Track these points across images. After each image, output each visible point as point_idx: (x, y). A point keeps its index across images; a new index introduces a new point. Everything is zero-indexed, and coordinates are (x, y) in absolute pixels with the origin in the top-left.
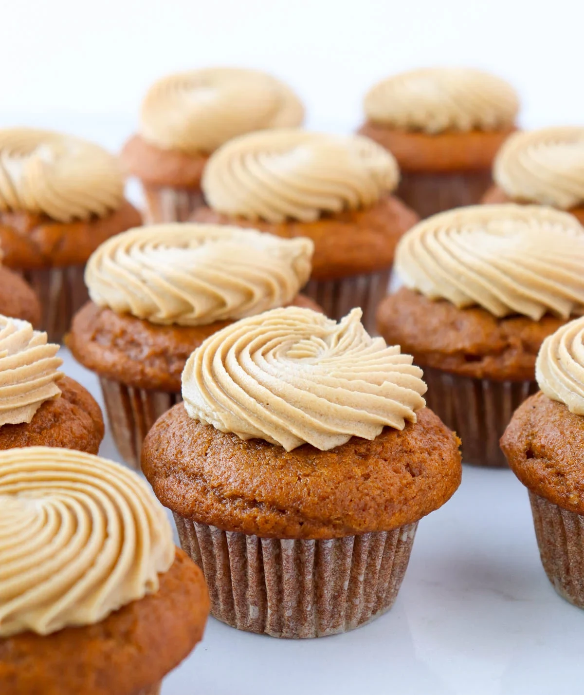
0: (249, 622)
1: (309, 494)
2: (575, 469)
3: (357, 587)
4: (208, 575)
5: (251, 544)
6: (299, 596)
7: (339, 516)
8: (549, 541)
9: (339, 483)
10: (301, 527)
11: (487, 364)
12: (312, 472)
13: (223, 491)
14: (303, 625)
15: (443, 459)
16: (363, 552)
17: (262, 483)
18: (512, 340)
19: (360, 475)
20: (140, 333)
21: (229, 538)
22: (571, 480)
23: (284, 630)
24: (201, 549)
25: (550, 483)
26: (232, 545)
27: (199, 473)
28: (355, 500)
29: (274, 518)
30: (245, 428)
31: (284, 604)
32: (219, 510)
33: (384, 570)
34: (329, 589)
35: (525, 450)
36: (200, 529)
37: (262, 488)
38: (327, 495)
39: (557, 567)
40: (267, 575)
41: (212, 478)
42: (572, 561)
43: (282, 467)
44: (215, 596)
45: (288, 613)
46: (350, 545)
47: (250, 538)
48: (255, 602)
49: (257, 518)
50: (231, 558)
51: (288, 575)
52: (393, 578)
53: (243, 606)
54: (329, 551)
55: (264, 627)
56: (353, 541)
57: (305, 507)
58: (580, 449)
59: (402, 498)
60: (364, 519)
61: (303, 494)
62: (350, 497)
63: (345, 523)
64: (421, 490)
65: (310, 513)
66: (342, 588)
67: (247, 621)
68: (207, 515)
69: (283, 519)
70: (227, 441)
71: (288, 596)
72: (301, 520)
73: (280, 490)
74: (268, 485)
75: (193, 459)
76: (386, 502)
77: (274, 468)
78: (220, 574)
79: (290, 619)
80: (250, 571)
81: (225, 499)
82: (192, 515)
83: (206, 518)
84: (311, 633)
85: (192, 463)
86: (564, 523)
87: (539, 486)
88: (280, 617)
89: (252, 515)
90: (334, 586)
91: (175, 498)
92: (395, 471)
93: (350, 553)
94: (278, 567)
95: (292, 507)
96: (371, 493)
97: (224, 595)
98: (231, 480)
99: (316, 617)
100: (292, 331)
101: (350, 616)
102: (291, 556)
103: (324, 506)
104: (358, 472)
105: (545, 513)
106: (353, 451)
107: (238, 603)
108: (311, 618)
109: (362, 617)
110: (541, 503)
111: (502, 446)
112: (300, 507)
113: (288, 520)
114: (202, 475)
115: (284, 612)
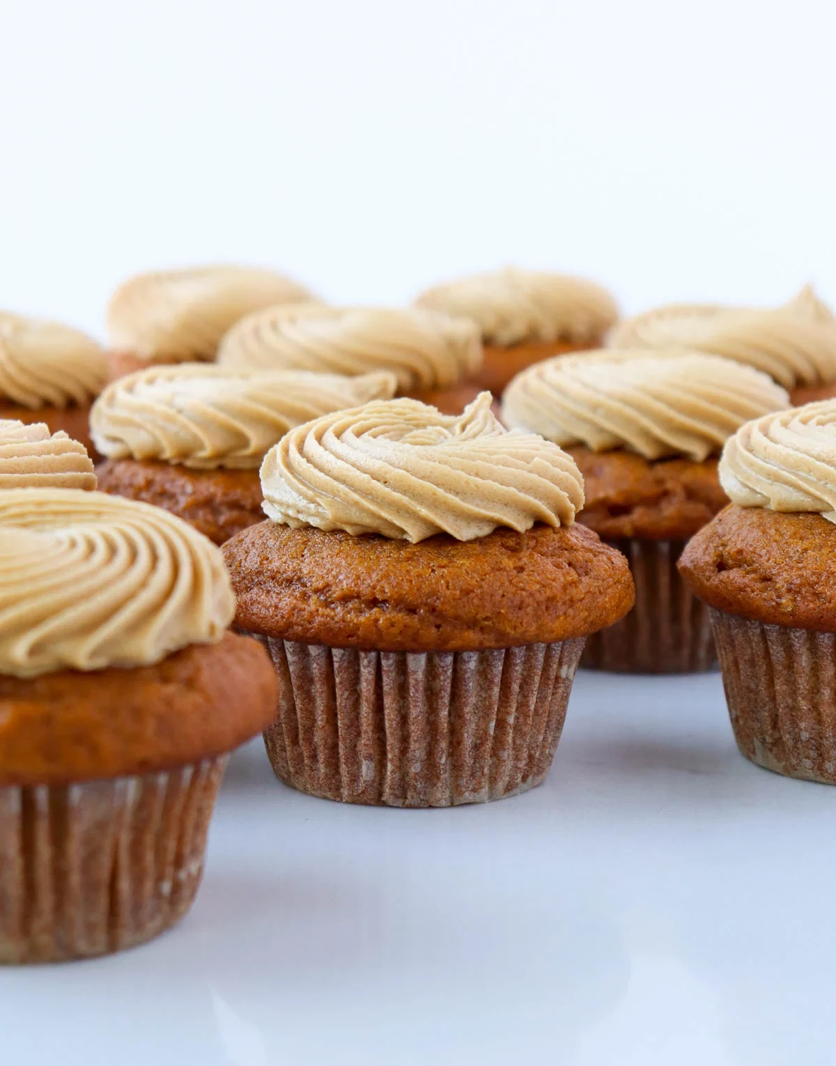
0: (361, 786)
1: (448, 587)
2: (787, 567)
3: (505, 734)
4: (304, 726)
5: (368, 666)
6: (429, 744)
7: (489, 615)
8: (748, 688)
9: (485, 575)
10: (438, 631)
11: (639, 517)
12: (450, 563)
13: (330, 593)
14: (435, 785)
15: (613, 563)
16: (514, 680)
17: (386, 576)
18: (670, 485)
19: (512, 567)
20: (173, 481)
21: (337, 662)
22: (780, 583)
23: (409, 794)
24: (294, 688)
25: (753, 591)
26: (341, 672)
27: (296, 577)
28: (509, 596)
29: (403, 619)
30: (355, 516)
31: (409, 755)
32: (327, 616)
33: (538, 716)
34: (470, 733)
35: (714, 562)
36: (295, 658)
37: (383, 583)
38: (471, 588)
39: (759, 725)
40: (388, 711)
41: (314, 579)
42: (782, 706)
43: (408, 559)
44: (313, 758)
45: (415, 768)
46: (498, 667)
47: (366, 657)
48: (370, 754)
49: (379, 620)
50: (338, 692)
51: (417, 711)
52: (548, 732)
53: (352, 764)
54: (472, 674)
55: (380, 794)
56: (503, 661)
57: (443, 603)
58: (790, 545)
59: (568, 597)
60: (520, 620)
61: (440, 587)
62: (500, 592)
63: (497, 625)
64: (589, 592)
65: (449, 611)
66: (486, 732)
67: (358, 786)
68: (310, 626)
69: (414, 621)
70: (329, 539)
71: (416, 741)
72: (438, 622)
73: (409, 584)
74: (392, 578)
75: (285, 563)
76: (547, 601)
77: (398, 561)
78: (322, 720)
79: (417, 777)
80: (365, 709)
81: (333, 603)
82: (287, 630)
83: (308, 630)
84: (445, 799)
85: (284, 566)
86: (771, 651)
87: (738, 599)
88: (404, 775)
89: (373, 618)
90: (476, 730)
91: (263, 611)
92: (555, 566)
93: (497, 680)
94: (402, 701)
95: (426, 604)
96: (527, 588)
97: (327, 751)
98: (341, 577)
99: (451, 777)
100: (401, 420)
101: (495, 778)
102: (421, 681)
103: (468, 602)
104: (508, 563)
105: (743, 648)
106: (500, 543)
107: (347, 759)
108: (445, 776)
109: (509, 782)
110: (737, 634)
111: (682, 568)
112: (436, 604)
113: (421, 620)
114: (299, 579)
115: (410, 768)
